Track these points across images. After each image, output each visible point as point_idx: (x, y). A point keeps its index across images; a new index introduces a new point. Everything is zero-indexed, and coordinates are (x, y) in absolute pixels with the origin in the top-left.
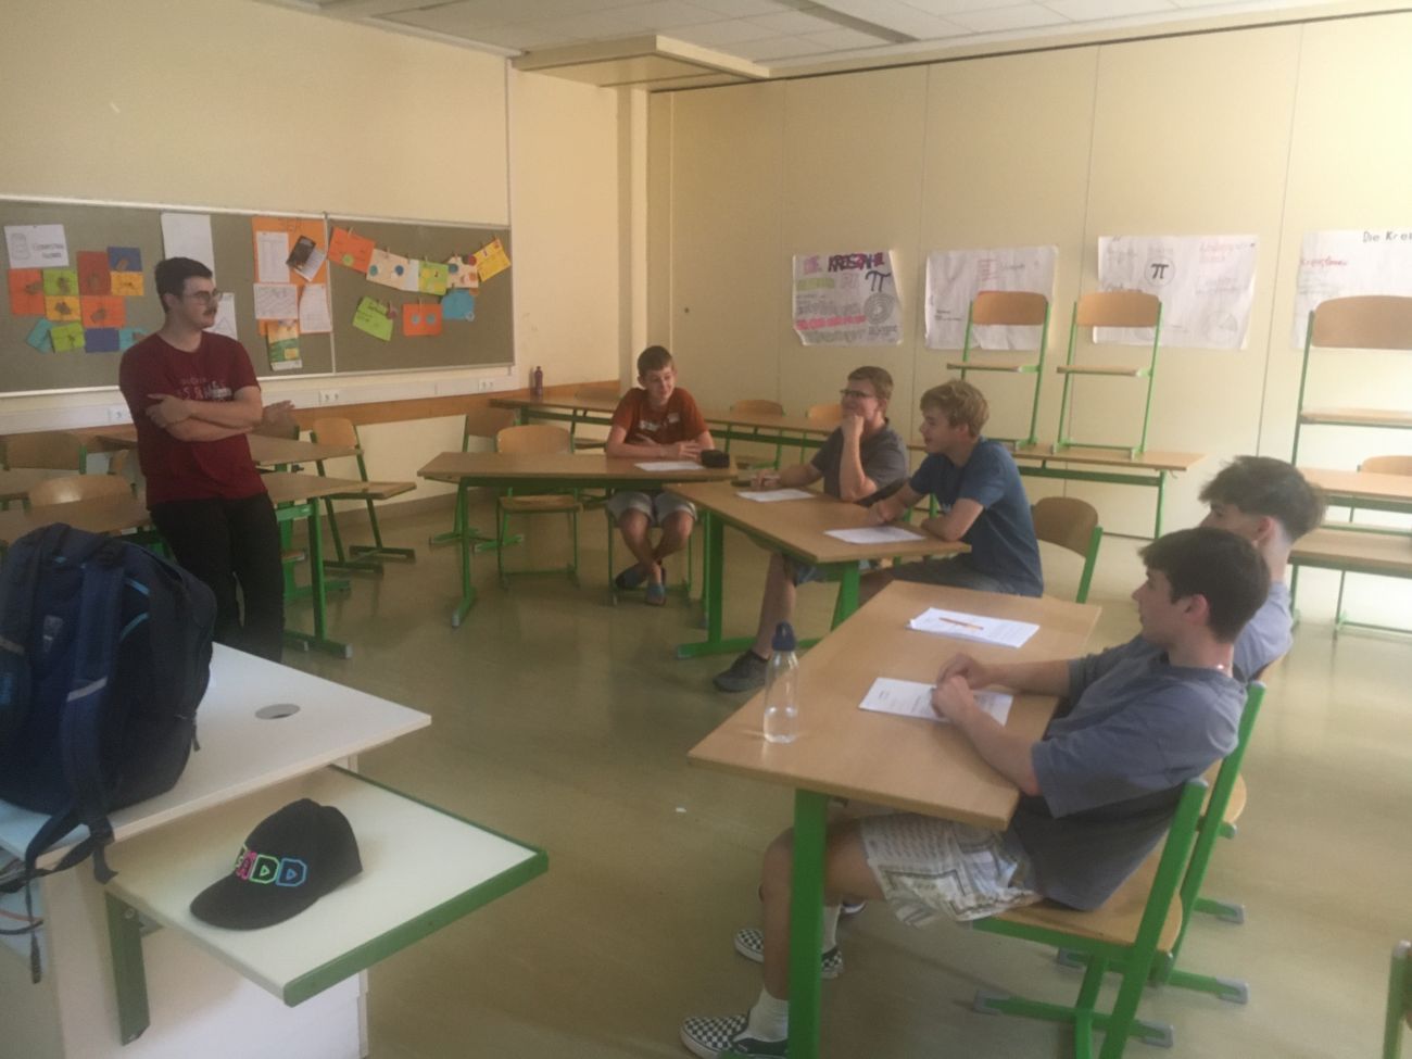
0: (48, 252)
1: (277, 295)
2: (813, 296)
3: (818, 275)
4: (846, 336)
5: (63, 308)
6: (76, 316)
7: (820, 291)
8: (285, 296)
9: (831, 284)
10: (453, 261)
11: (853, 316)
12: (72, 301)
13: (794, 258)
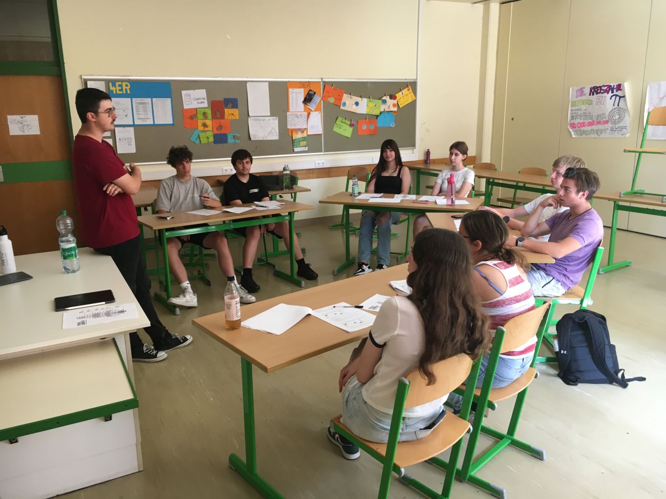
0: (199, 101)
1: (298, 117)
2: (580, 110)
3: (583, 98)
4: (596, 131)
5: (205, 125)
6: (210, 128)
7: (584, 107)
8: (301, 117)
9: (590, 103)
10: (384, 98)
11: (602, 120)
12: (209, 122)
13: (571, 89)
